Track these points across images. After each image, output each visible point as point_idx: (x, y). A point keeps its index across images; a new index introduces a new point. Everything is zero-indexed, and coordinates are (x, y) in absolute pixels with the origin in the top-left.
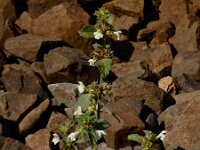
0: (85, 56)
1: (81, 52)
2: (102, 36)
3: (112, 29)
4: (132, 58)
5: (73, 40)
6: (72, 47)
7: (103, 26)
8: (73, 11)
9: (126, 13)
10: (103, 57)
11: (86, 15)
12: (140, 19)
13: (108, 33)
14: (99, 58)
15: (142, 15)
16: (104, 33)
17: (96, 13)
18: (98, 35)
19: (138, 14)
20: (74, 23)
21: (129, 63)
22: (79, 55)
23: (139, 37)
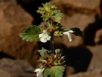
0: (31, 68)
1: (26, 63)
2: (49, 38)
3: (61, 29)
4: (91, 67)
5: (14, 49)
6: (13, 58)
7: (50, 26)
8: (12, 13)
9: (78, 11)
10: (52, 65)
11: (29, 17)
12: (97, 16)
13: (56, 34)
14: (47, 66)
15: (99, 11)
16: (52, 34)
17: (40, 11)
18: (44, 37)
19: (94, 10)
20: (14, 28)
21: (87, 74)
22: (23, 68)
23: (97, 40)
